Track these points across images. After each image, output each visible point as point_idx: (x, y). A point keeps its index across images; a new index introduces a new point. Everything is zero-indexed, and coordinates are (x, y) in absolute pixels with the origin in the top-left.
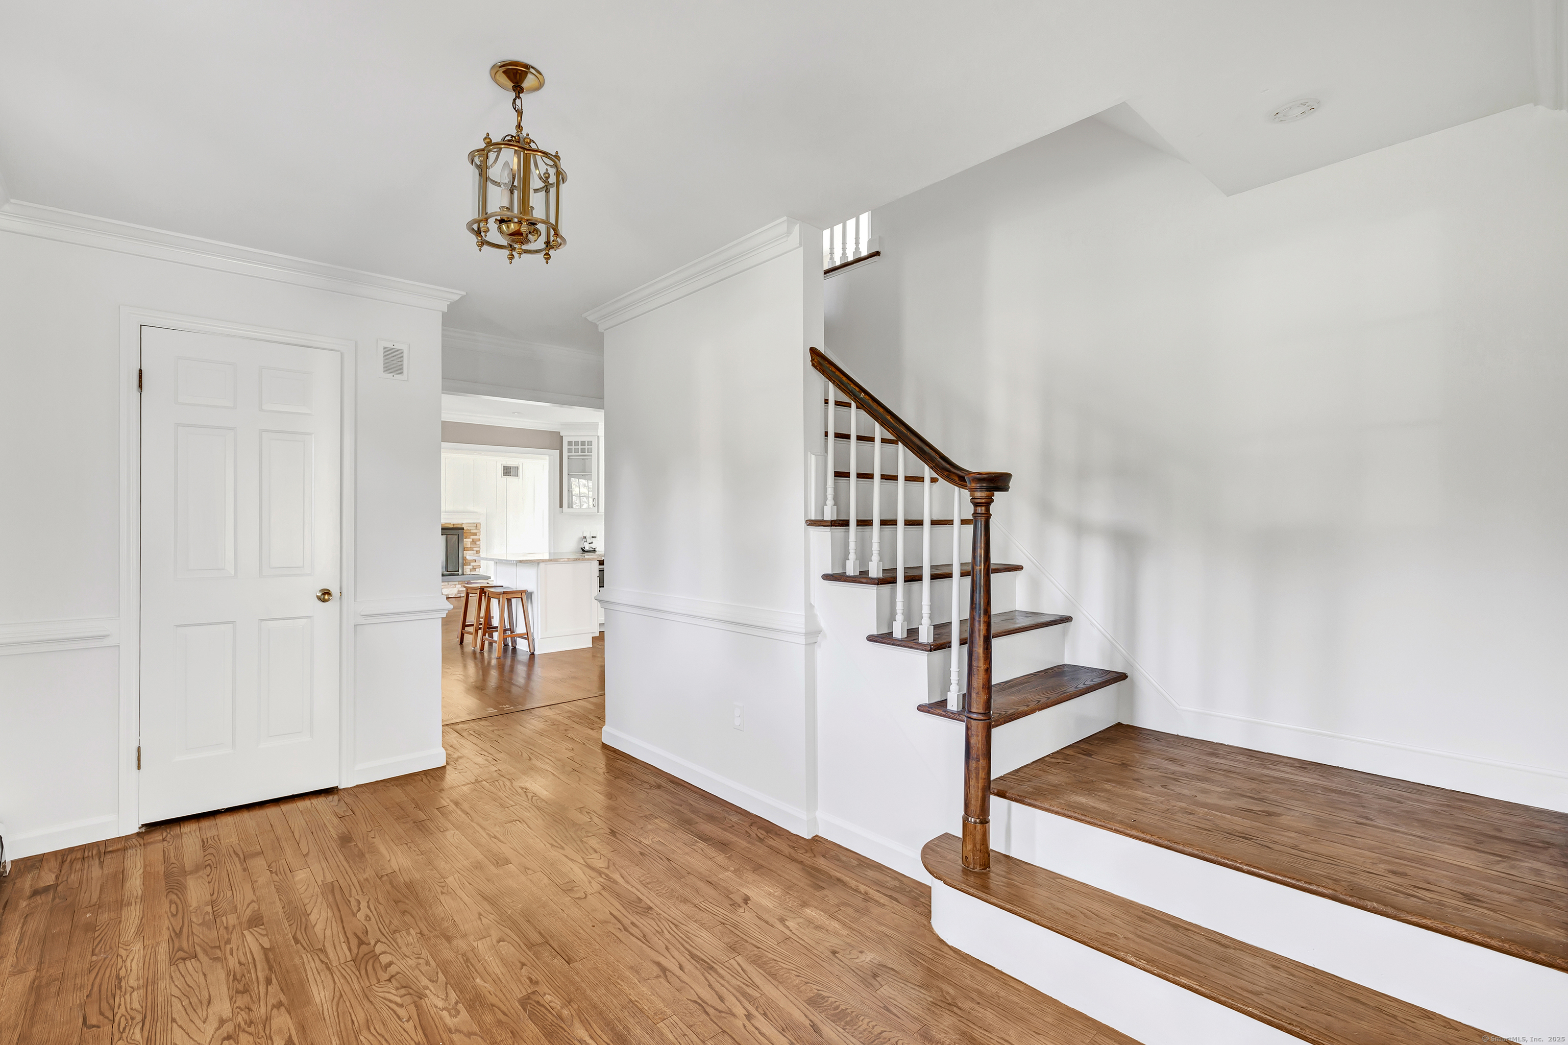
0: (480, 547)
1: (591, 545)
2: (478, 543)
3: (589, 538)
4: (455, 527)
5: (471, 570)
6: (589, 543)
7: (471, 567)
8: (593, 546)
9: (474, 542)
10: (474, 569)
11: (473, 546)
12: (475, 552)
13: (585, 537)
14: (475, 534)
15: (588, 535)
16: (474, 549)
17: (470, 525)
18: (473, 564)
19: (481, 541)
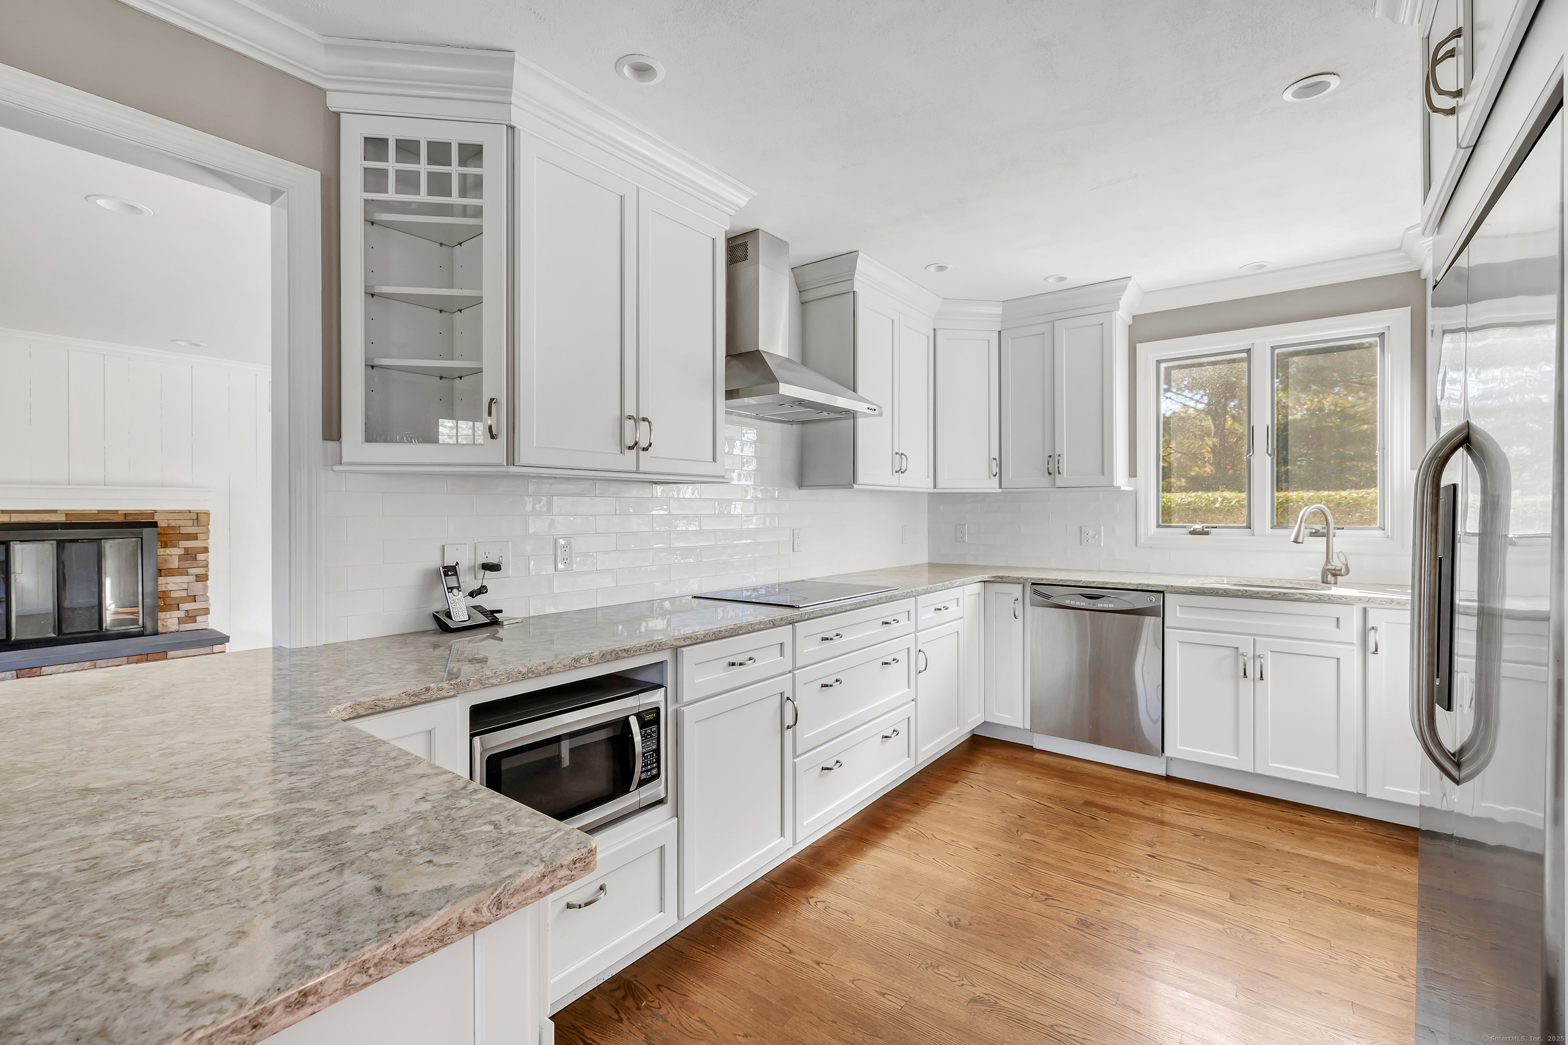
0: (206, 566)
1: (479, 600)
2: (200, 557)
3: (472, 569)
4: (130, 519)
5: (180, 621)
6: (472, 594)
7: (181, 614)
8: (487, 602)
9: (190, 556)
10: (191, 617)
11: (185, 564)
12: (194, 577)
13: (450, 571)
14: (194, 537)
15: (463, 558)
16: (191, 571)
17: (176, 516)
18: (185, 606)
19: (210, 554)
